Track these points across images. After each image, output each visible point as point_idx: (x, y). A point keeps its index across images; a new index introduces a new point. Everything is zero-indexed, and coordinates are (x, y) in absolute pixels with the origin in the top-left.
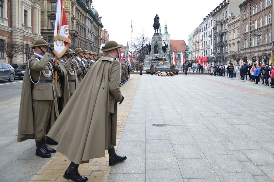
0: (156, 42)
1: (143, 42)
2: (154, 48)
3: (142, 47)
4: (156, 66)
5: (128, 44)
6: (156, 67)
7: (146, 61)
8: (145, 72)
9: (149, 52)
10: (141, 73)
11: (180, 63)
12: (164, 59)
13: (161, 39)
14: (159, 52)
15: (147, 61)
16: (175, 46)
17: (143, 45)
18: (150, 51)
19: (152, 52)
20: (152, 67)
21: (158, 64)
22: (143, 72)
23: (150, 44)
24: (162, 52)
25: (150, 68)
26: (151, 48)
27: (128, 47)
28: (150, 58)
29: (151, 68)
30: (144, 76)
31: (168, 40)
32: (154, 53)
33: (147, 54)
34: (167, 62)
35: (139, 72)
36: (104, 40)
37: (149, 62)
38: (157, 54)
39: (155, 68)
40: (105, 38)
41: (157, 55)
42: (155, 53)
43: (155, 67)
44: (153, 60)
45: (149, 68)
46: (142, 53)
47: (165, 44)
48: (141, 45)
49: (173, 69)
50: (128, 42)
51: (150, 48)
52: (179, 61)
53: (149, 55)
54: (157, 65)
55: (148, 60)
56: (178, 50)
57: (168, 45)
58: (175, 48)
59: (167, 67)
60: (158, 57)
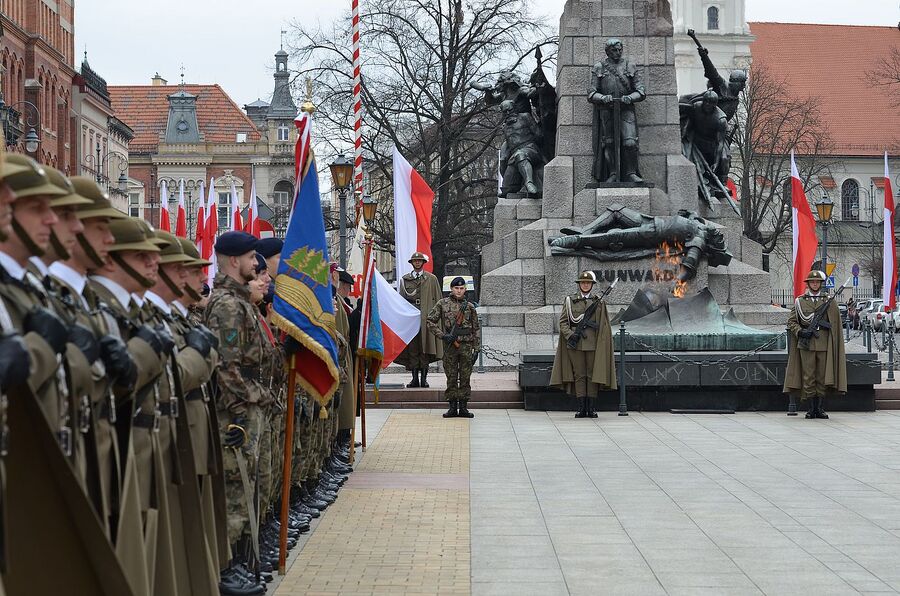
0: (614, 54)
1: (457, 52)
2: (588, 118)
3: (446, 110)
4: (628, 316)
5: (281, 76)
6: (634, 330)
7: (507, 270)
8: (508, 382)
9: (537, 164)
10: (458, 403)
11: (866, 283)
12: (698, 241)
13: (662, 25)
14: (642, 161)
15: (514, 268)
16: (799, 91)
17: (449, 92)
18: (545, 148)
19: (561, 162)
20: (581, 330)
21: (640, 298)
22: (479, 382)
23: (538, 76)
24: (679, 161)
25: (569, 344)
26: (560, 121)
27: (279, 112)
28: (550, 227)
29: (575, 340)
30: (491, 428)
31: (723, 29)
32: (586, 177)
33: (515, 187)
34: (735, 267)
35: (437, 381)
36: (30, 42)
37: (534, 269)
38: (624, 180)
39: (624, 341)
40: (32, 16)
41: (622, 192)
42: (601, 177)
43: (615, 331)
44: (579, 248)
45: (547, 345)
46: (445, 174)
47: (710, 71)
48: (436, 89)
49: (817, 345)
50: (282, 58)
51: (550, 124)
52: (851, 259)
53: (537, 196)
54: (639, 309)
55: (522, 251)
56: (841, 138)
57: (738, 83)
58: (806, 110)
59: (740, 329)
60: (636, 216)
